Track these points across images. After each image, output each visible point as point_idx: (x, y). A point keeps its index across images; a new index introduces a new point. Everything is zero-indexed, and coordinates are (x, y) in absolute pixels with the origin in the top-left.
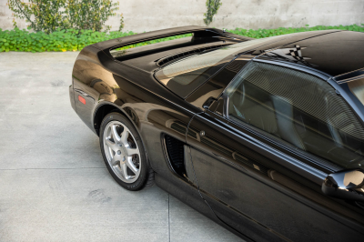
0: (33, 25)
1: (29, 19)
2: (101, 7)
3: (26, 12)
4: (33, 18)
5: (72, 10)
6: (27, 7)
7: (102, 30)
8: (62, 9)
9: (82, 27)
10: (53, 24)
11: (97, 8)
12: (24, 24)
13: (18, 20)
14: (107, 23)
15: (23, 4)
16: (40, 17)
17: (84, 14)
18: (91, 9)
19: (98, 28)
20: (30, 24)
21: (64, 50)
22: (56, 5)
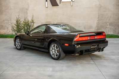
3: (15, 31)
4: (16, 32)
5: (24, 30)
8: (22, 30)
11: (30, 30)
12: (14, 33)
13: (13, 33)
22: (21, 29)
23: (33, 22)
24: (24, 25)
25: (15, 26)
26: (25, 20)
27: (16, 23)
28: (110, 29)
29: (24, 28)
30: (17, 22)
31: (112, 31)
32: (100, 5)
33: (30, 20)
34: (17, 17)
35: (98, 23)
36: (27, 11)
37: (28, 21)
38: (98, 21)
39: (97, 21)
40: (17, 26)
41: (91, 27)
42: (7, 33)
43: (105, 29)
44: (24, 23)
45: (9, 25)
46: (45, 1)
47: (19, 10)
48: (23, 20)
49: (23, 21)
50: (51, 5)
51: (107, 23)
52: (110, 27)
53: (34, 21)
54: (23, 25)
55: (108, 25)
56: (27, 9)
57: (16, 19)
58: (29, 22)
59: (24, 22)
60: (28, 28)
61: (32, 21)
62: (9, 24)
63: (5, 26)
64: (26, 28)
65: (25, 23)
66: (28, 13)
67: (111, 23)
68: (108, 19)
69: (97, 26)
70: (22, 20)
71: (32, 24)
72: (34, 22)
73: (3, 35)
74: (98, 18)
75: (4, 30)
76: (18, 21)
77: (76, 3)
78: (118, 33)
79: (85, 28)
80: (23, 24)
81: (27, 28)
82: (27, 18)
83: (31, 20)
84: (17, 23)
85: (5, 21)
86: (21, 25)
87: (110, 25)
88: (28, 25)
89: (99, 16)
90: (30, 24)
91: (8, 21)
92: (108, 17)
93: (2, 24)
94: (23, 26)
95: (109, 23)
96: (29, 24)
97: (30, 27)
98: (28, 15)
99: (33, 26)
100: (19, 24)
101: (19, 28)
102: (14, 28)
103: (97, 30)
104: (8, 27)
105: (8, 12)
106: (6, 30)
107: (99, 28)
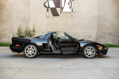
23: (34, 31)
24: (26, 34)
25: (17, 35)
26: (26, 29)
27: (17, 32)
28: (109, 39)
31: (111, 41)
32: (99, 15)
33: (31, 29)
34: (19, 26)
35: (97, 33)
36: (28, 21)
37: (30, 30)
39: (97, 31)
41: (90, 37)
42: (9, 42)
43: (105, 38)
44: (25, 32)
45: (11, 34)
46: (47, 11)
47: (20, 20)
48: (25, 29)
50: (52, 15)
51: (106, 33)
52: (109, 37)
53: (35, 30)
54: (24, 34)
55: (107, 35)
56: (29, 19)
57: (18, 28)
58: (31, 31)
59: (25, 31)
61: (34, 30)
62: (11, 32)
63: (7, 35)
65: (27, 32)
66: (30, 23)
67: (110, 33)
68: (107, 30)
69: (97, 36)
70: (24, 30)
71: (33, 33)
73: (4, 43)
74: (98, 28)
75: (5, 39)
76: (19, 30)
77: (76, 14)
78: (117, 43)
79: (84, 38)
82: (28, 27)
83: (32, 29)
84: (19, 32)
85: (7, 30)
86: (22, 34)
87: (109, 35)
88: (29, 34)
89: (98, 26)
90: (31, 33)
91: (10, 30)
92: (107, 28)
93: (4, 33)
95: (107, 33)
97: (31, 36)
98: (29, 24)
99: (34, 35)
100: (21, 32)
103: (97, 39)
104: (9, 35)
105: (10, 21)
106: (7, 39)
107: (98, 37)
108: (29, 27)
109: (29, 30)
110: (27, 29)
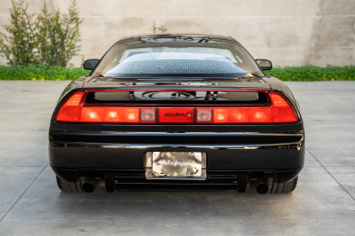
0: (11, 62)
1: (8, 57)
2: (67, 49)
3: (7, 52)
4: (12, 57)
5: (44, 50)
6: (7, 48)
7: (68, 67)
8: (35, 50)
9: (51, 64)
10: (27, 61)
11: (63, 49)
12: (4, 61)
14: (71, 61)
15: (5, 46)
16: (17, 56)
17: (52, 54)
18: (58, 50)
19: (64, 64)
20: (8, 61)
21: (34, 79)
22: (31, 46)
23: (74, 18)
24: (43, 30)
25: (11, 35)
26: (45, 11)
27: (9, 23)
29: (42, 40)
30: (13, 18)
33: (64, 11)
35: (319, 25)
37: (58, 14)
38: (320, 17)
39: (317, 14)
40: (15, 33)
41: (291, 39)
43: (346, 44)
44: (41, 24)
48: (39, 12)
49: (36, 17)
51: (353, 24)
53: (80, 16)
54: (37, 31)
57: (11, 7)
58: (61, 17)
59: (40, 18)
60: (58, 40)
61: (73, 14)
64: (49, 40)
65: (47, 22)
69: (316, 36)
70: (33, 13)
71: (72, 26)
72: (77, 19)
74: (321, 4)
76: (17, 14)
79: (269, 43)
80: (37, 26)
81: (53, 41)
82: (51, 2)
83: (67, 12)
84: (15, 23)
86: (29, 31)
88: (57, 29)
90: (63, 27)
94: (37, 34)
96: (59, 25)
97: (63, 37)
99: (74, 35)
100: (24, 24)
101: (23, 43)
102: (5, 42)
103: (318, 48)
107: (321, 41)
108: (54, 4)
109: (53, 16)
110: (49, 12)
